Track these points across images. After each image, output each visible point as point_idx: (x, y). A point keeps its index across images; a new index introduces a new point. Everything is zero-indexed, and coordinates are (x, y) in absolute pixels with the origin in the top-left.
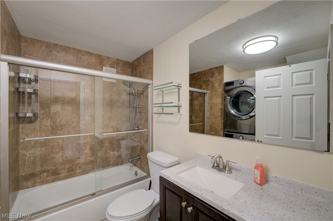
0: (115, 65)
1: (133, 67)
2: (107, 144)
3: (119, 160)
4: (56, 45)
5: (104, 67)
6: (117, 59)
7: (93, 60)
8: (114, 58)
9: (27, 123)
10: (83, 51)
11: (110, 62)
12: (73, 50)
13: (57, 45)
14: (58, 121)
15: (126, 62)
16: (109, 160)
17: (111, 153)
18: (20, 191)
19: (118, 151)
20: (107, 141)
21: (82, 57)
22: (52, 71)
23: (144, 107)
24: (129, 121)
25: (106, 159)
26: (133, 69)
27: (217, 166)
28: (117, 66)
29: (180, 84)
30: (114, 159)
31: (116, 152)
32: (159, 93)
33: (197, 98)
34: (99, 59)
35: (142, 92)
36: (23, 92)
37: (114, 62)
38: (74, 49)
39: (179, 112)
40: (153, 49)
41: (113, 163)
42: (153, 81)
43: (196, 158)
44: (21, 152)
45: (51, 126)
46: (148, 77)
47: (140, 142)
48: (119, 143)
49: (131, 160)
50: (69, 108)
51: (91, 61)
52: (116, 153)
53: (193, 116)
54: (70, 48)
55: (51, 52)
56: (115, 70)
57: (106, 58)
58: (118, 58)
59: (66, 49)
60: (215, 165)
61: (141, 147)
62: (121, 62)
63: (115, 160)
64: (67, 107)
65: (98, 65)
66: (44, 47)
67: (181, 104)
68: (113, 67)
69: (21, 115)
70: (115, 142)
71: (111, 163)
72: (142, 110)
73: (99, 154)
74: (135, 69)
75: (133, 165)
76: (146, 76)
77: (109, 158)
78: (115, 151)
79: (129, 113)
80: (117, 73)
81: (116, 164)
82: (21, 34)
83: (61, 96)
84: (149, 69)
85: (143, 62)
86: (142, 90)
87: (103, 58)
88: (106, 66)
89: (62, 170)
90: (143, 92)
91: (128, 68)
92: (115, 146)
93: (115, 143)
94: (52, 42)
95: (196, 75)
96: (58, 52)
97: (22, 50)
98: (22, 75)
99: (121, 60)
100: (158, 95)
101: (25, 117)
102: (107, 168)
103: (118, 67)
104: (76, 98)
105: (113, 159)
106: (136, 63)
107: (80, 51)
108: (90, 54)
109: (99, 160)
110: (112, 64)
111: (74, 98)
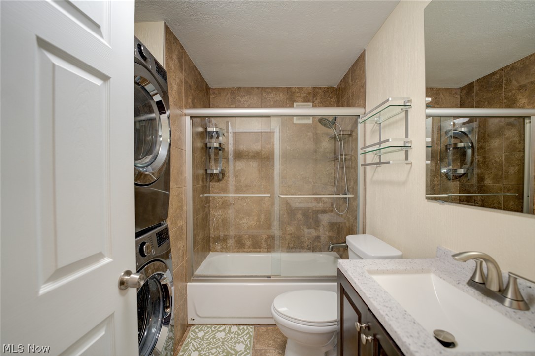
0: (311, 98)
1: (339, 93)
2: (299, 216)
3: (317, 243)
4: (239, 89)
5: (294, 103)
6: (315, 88)
7: (281, 96)
8: (308, 87)
9: (216, 181)
10: (267, 88)
11: (303, 95)
12: (257, 90)
13: (241, 88)
14: (243, 180)
15: (328, 88)
16: (302, 240)
17: (305, 230)
18: (211, 253)
19: (315, 229)
20: (300, 212)
21: (267, 96)
22: (237, 118)
23: (353, 158)
24: (335, 184)
25: (298, 237)
26: (339, 98)
27: (482, 282)
28: (314, 97)
29: (409, 102)
30: (310, 241)
31: (313, 231)
32: (374, 129)
33: (500, 132)
34: (288, 94)
35: (350, 133)
36: (210, 148)
37: (309, 93)
38: (258, 88)
39: (407, 158)
40: (365, 50)
41: (308, 245)
42: (365, 109)
43: (438, 259)
44: (212, 212)
45: (236, 186)
46: (358, 103)
47: (349, 218)
48: (317, 217)
49: (331, 246)
50: (254, 165)
51: (278, 99)
52: (314, 233)
53: (486, 177)
54: (253, 88)
55: (235, 98)
56: (311, 104)
57: (297, 90)
58: (315, 85)
59: (249, 91)
60: (477, 279)
61: (349, 227)
62: (320, 91)
63: (311, 243)
64: (251, 163)
65: (286, 102)
66: (229, 95)
67: (411, 142)
68: (308, 101)
69: (209, 172)
70: (311, 214)
71: (306, 245)
72: (351, 164)
73: (288, 229)
74: (342, 96)
75: (339, 256)
76: (355, 103)
77: (303, 238)
78: (311, 229)
79: (333, 171)
80: (313, 107)
81: (313, 249)
82: (210, 86)
83: (245, 149)
84: (360, 89)
85: (352, 80)
86: (350, 129)
87: (293, 90)
88: (297, 102)
89: (246, 239)
90: (352, 132)
91: (331, 98)
92: (311, 220)
93: (311, 217)
94: (236, 86)
95: (498, 76)
96: (242, 97)
97: (211, 103)
98: (209, 129)
99: (320, 87)
100: (373, 132)
101: (212, 174)
102: (300, 252)
103: (315, 99)
104: (261, 150)
105: (308, 239)
106: (343, 86)
107: (264, 89)
108: (276, 89)
109: (289, 236)
110: (307, 97)
111: (258, 151)
